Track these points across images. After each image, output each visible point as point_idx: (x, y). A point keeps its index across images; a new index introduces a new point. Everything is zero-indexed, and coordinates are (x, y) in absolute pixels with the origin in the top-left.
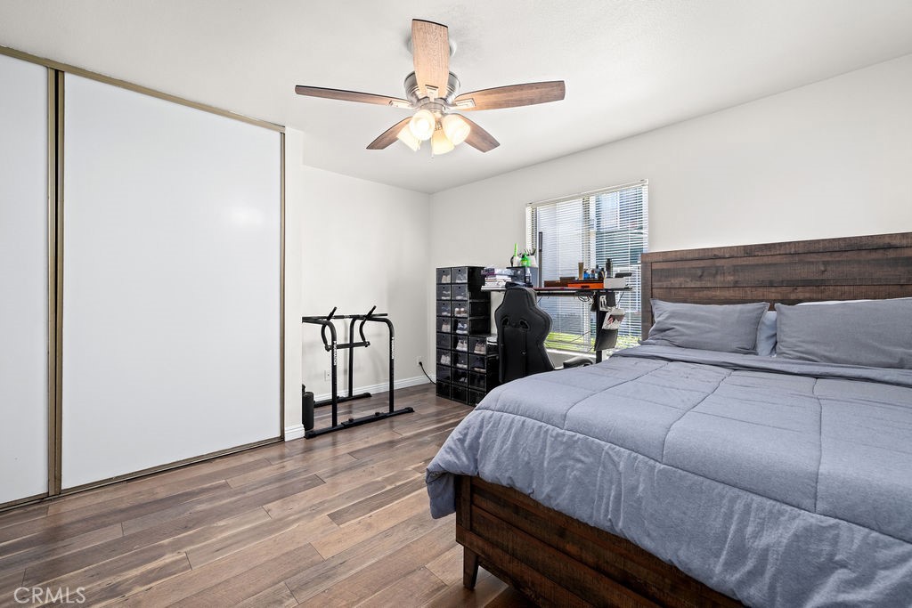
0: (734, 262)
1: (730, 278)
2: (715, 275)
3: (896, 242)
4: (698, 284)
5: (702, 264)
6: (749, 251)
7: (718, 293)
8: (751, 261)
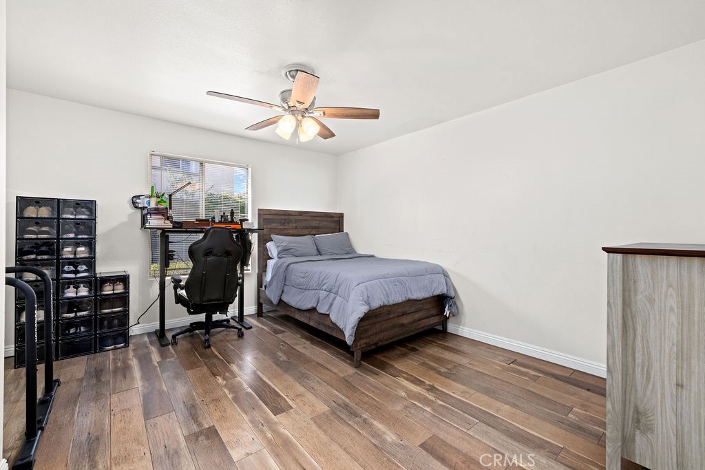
0: (296, 217)
1: (294, 225)
2: (289, 223)
3: (334, 215)
4: (282, 227)
5: (284, 217)
6: (301, 213)
7: (290, 231)
8: (301, 218)
